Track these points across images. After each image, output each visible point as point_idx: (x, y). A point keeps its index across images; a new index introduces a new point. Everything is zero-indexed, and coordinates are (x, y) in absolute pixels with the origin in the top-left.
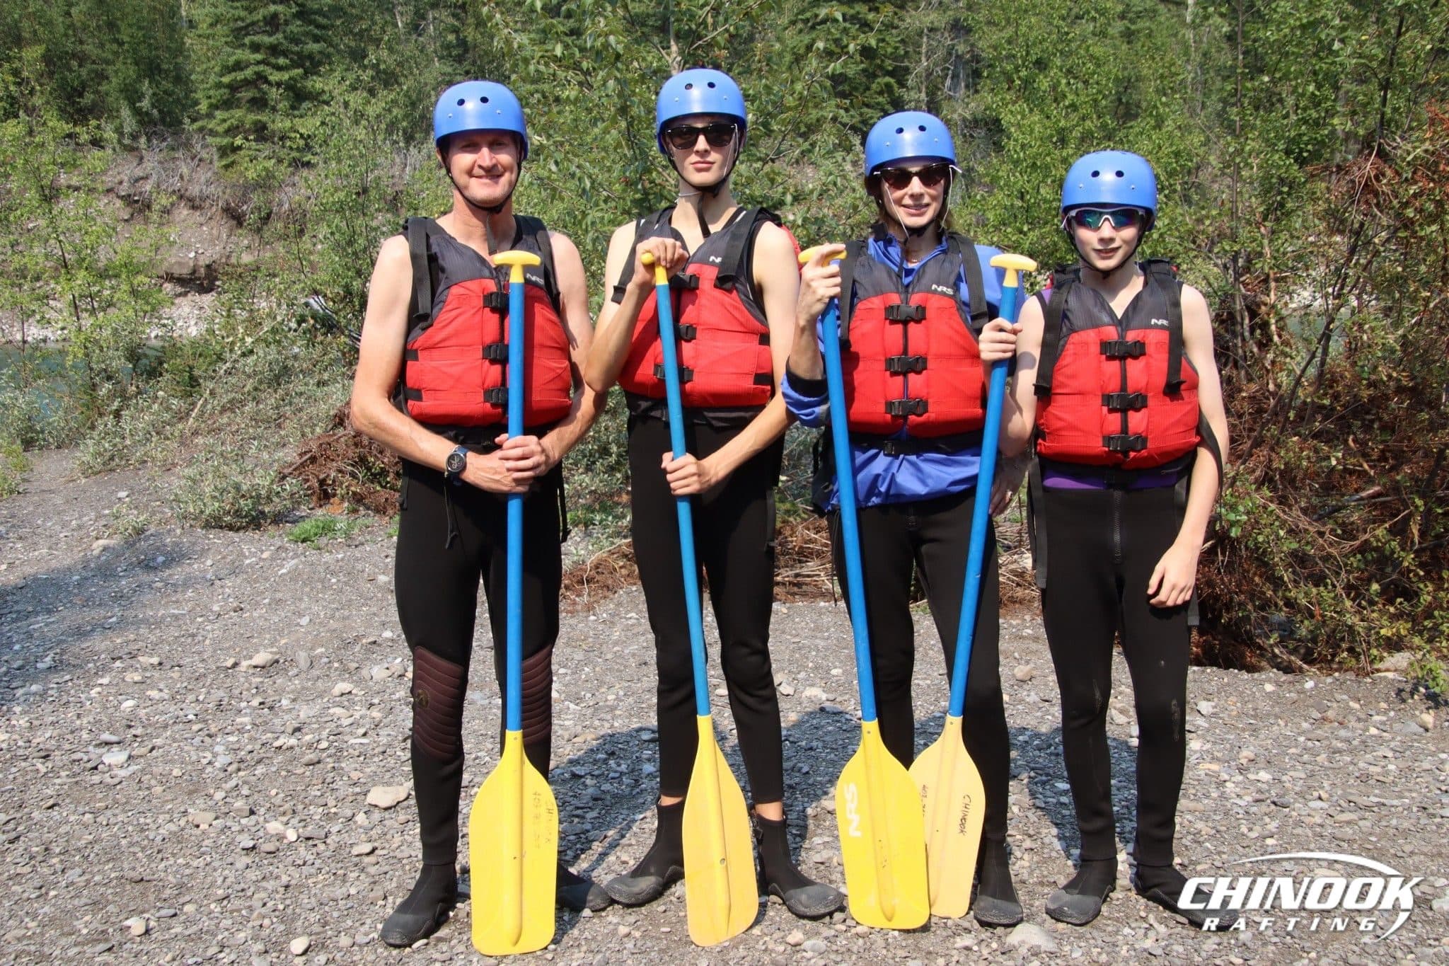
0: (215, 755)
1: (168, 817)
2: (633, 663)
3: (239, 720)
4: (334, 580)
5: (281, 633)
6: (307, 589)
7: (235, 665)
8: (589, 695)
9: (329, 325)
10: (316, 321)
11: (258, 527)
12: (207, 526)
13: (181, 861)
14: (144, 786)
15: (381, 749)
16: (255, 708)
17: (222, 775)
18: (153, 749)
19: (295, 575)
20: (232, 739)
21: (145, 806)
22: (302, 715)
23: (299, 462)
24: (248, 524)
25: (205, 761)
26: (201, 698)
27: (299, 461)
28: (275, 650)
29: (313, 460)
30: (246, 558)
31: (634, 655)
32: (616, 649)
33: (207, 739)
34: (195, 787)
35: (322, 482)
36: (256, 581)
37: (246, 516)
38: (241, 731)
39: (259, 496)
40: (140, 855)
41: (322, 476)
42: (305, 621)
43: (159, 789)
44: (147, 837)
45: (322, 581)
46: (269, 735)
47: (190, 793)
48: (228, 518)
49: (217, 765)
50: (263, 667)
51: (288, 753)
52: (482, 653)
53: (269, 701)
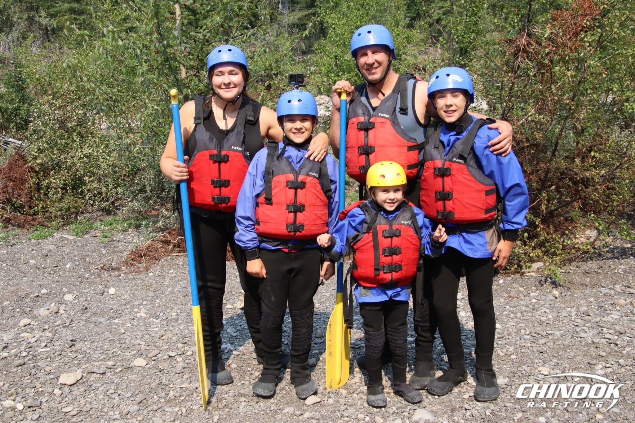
2: (181, 296)
4: (4, 265)
8: (162, 314)
31: (180, 292)
32: (169, 289)
52: (97, 297)
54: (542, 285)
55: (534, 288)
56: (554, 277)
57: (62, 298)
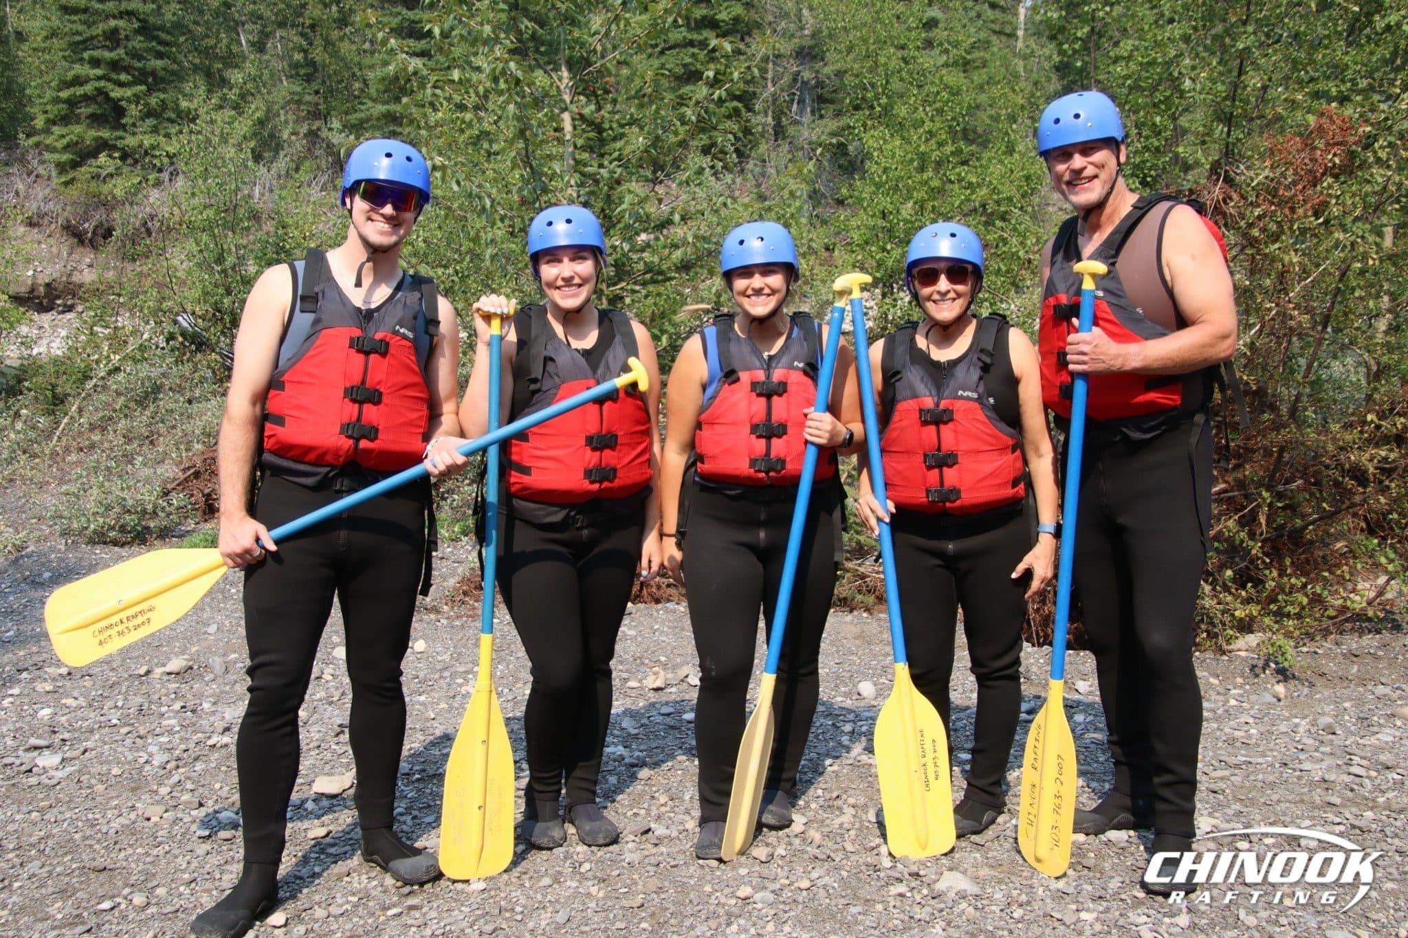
0: (151, 755)
1: (116, 812)
3: (165, 723)
5: (190, 640)
6: (208, 600)
7: (148, 673)
9: (198, 343)
10: (185, 338)
11: (143, 542)
12: (91, 542)
13: (139, 850)
14: (85, 784)
15: (316, 744)
16: (178, 712)
17: (162, 772)
18: (85, 751)
20: (164, 739)
21: (90, 804)
22: (227, 716)
23: (183, 477)
24: (133, 539)
25: (142, 760)
26: (120, 704)
27: (181, 476)
28: (186, 657)
29: (197, 475)
33: (138, 740)
34: (136, 784)
35: (208, 497)
37: (130, 532)
38: (170, 732)
39: (144, 511)
40: (97, 847)
41: (207, 491)
42: (212, 629)
43: (100, 788)
44: (100, 831)
46: (200, 735)
47: (134, 790)
48: (112, 534)
49: (156, 763)
50: (178, 674)
51: (223, 751)
53: (190, 704)
54: (1257, 676)
55: (1239, 680)
56: (1280, 659)
57: (329, 654)
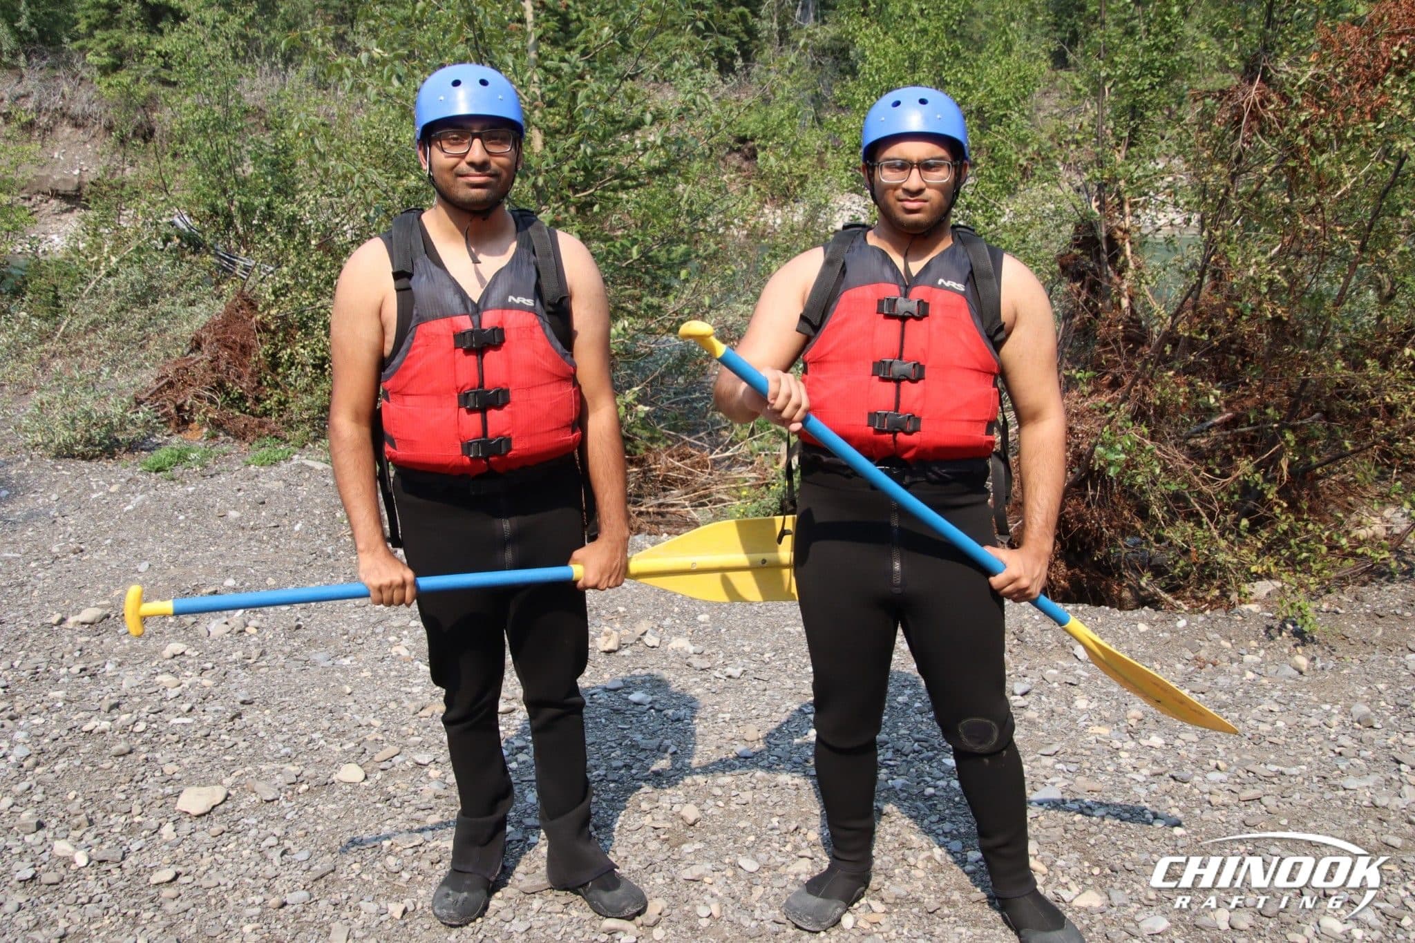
4: (182, 517)
5: (116, 581)
6: (152, 528)
9: (195, 244)
10: (182, 240)
11: (112, 455)
12: (59, 455)
19: (141, 512)
23: (156, 387)
24: (102, 452)
28: (106, 602)
29: (170, 385)
30: (94, 491)
35: (179, 408)
36: (101, 518)
37: (99, 445)
39: (112, 424)
41: (179, 402)
42: (143, 566)
45: (169, 519)
48: (79, 448)
54: (1273, 639)
56: (1299, 621)
